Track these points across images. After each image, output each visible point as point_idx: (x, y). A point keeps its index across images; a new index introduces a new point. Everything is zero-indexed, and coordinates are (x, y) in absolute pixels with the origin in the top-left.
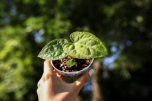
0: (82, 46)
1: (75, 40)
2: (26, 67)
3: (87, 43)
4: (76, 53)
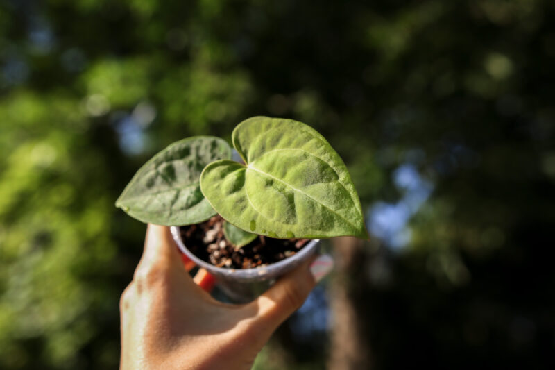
0: (270, 183)
1: (251, 152)
2: (87, 243)
3: (291, 172)
4: (243, 209)
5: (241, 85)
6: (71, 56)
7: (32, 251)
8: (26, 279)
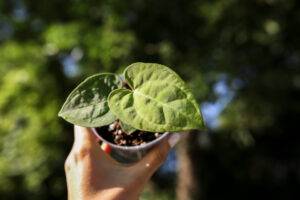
0: (148, 101)
1: (136, 82)
3: (160, 94)
4: (134, 117)
5: (130, 39)
6: (37, 22)
7: (16, 129)
8: (13, 144)
